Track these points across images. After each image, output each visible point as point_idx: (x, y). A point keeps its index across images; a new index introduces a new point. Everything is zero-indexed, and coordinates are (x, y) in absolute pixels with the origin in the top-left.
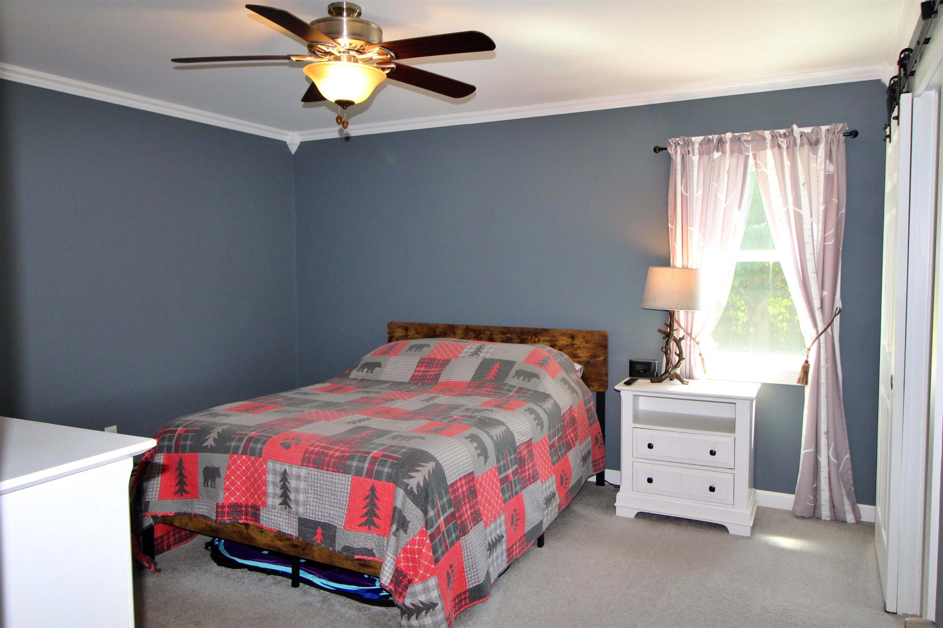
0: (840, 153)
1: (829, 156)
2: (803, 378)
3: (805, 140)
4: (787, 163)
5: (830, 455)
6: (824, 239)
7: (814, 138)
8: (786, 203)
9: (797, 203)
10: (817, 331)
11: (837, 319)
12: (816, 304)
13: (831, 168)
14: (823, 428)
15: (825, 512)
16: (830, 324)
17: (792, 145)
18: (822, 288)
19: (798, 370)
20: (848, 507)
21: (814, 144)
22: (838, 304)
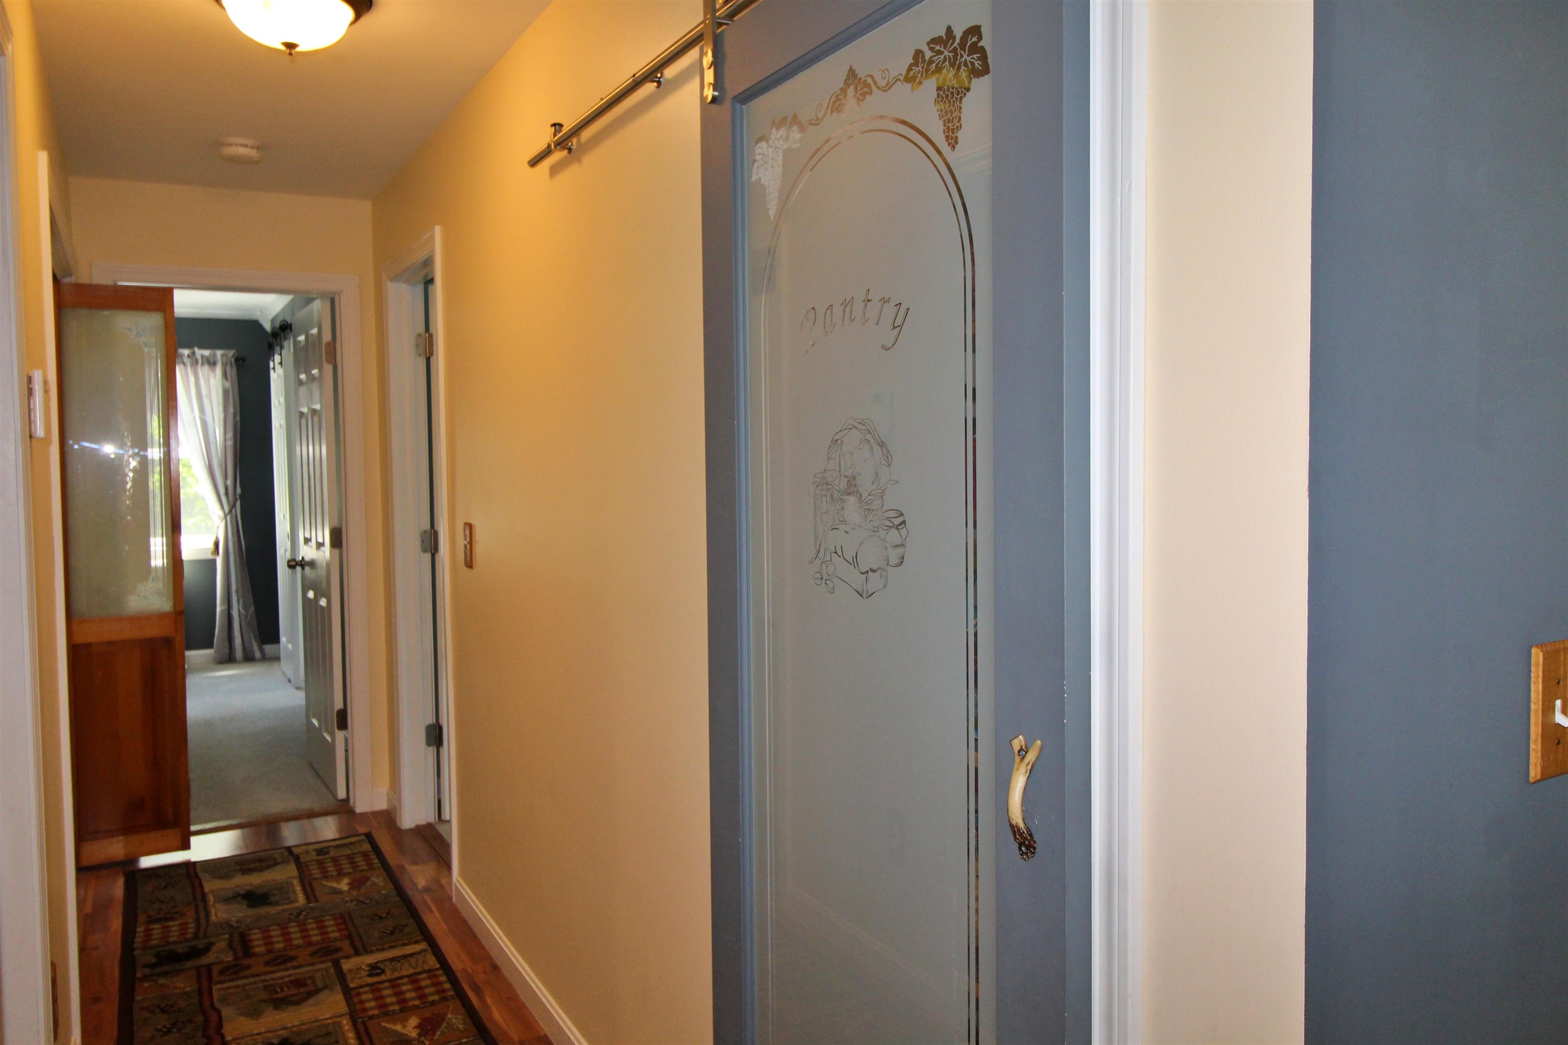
0: (232, 372)
1: (225, 375)
2: (215, 551)
3: (205, 361)
4: (192, 379)
5: (240, 608)
6: (225, 440)
7: (212, 361)
8: (193, 411)
9: (202, 410)
10: (224, 512)
11: (238, 503)
12: (222, 491)
13: (228, 385)
14: (234, 588)
15: (239, 653)
16: (234, 506)
17: (195, 363)
18: (226, 478)
19: (211, 545)
20: (255, 647)
21: (212, 363)
22: (239, 490)
